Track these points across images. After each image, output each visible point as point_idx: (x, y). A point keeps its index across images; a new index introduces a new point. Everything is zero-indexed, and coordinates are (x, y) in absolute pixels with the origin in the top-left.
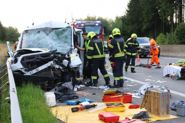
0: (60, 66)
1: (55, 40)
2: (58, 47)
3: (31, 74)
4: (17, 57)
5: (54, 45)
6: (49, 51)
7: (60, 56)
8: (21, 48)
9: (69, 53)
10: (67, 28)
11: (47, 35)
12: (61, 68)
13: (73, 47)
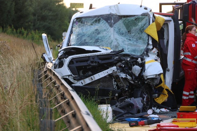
0: (128, 76)
1: (123, 34)
2: (126, 46)
3: (82, 84)
4: (63, 58)
5: (121, 43)
6: (112, 50)
7: (129, 59)
8: (69, 46)
9: (143, 56)
10: (143, 17)
11: (111, 26)
12: (129, 77)
13: (151, 47)
